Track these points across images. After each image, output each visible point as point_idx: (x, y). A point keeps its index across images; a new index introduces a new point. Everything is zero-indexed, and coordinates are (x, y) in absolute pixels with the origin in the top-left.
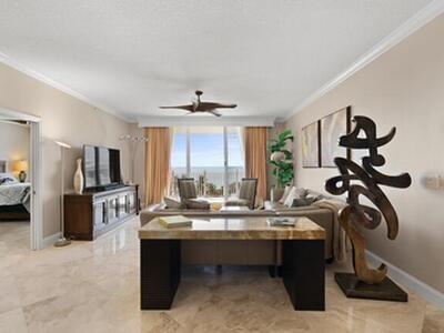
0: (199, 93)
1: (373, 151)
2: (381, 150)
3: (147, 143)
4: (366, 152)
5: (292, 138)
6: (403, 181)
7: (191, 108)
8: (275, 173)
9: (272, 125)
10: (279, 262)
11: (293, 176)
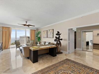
0: (26, 22)
1: (59, 36)
2: (60, 36)
3: (3, 31)
4: (58, 36)
5: (40, 33)
6: (62, 39)
7: (25, 25)
8: (37, 39)
9: (36, 30)
10: (48, 52)
11: (40, 39)
